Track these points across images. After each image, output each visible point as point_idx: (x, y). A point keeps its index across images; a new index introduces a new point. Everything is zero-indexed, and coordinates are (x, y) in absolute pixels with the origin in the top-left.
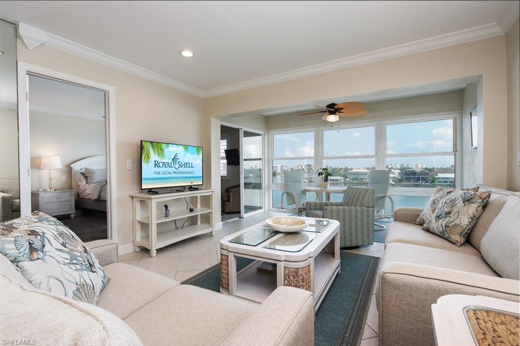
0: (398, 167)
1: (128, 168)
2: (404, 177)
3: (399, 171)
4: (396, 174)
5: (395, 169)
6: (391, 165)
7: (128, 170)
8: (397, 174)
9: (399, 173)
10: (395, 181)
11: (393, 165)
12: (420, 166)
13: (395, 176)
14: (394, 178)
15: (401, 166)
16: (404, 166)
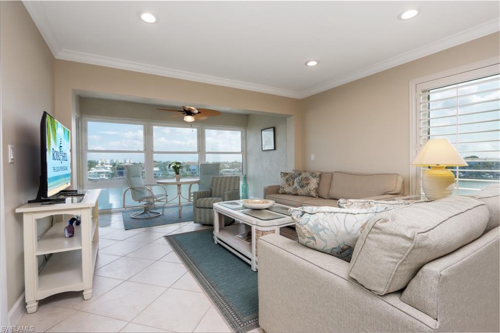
0: (108, 162)
1: (10, 161)
2: (117, 171)
3: (111, 166)
4: (108, 169)
5: (106, 164)
6: (101, 160)
7: (11, 163)
8: (110, 169)
9: (111, 168)
10: (108, 176)
11: (103, 160)
12: (128, 161)
13: (107, 171)
14: (107, 173)
15: (111, 162)
16: (115, 162)
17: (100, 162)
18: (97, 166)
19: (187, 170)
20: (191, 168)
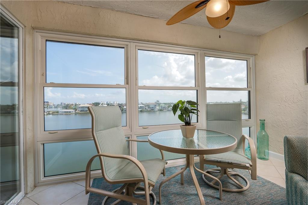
0: (105, 103)
5: (104, 104)
11: (103, 102)
15: (107, 103)
16: (109, 103)
17: (101, 103)
18: (99, 105)
19: (148, 108)
20: (151, 106)
